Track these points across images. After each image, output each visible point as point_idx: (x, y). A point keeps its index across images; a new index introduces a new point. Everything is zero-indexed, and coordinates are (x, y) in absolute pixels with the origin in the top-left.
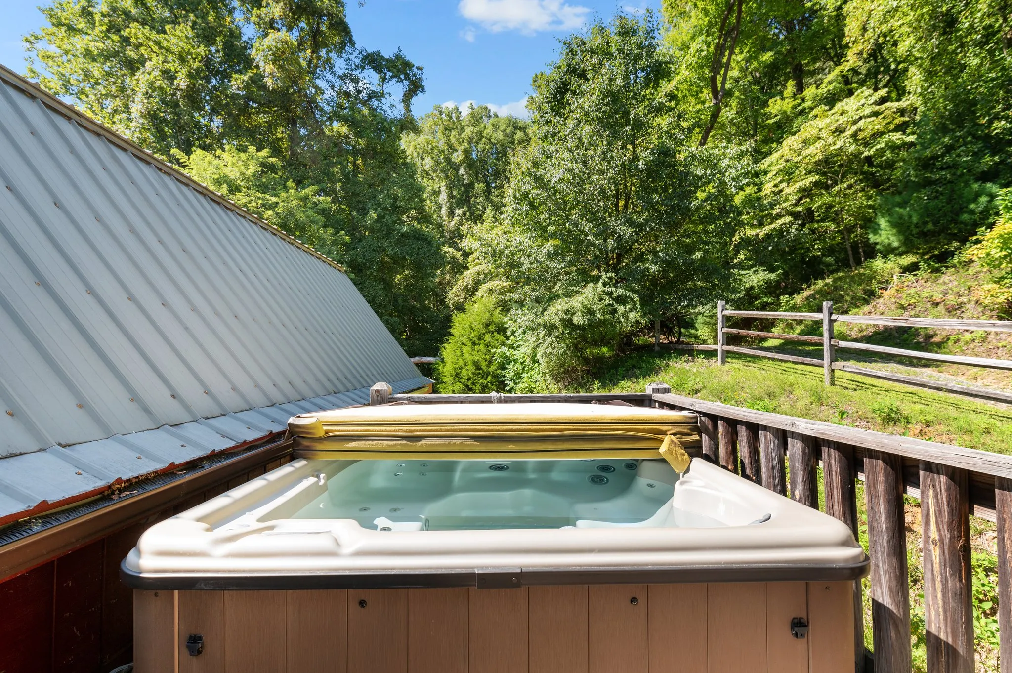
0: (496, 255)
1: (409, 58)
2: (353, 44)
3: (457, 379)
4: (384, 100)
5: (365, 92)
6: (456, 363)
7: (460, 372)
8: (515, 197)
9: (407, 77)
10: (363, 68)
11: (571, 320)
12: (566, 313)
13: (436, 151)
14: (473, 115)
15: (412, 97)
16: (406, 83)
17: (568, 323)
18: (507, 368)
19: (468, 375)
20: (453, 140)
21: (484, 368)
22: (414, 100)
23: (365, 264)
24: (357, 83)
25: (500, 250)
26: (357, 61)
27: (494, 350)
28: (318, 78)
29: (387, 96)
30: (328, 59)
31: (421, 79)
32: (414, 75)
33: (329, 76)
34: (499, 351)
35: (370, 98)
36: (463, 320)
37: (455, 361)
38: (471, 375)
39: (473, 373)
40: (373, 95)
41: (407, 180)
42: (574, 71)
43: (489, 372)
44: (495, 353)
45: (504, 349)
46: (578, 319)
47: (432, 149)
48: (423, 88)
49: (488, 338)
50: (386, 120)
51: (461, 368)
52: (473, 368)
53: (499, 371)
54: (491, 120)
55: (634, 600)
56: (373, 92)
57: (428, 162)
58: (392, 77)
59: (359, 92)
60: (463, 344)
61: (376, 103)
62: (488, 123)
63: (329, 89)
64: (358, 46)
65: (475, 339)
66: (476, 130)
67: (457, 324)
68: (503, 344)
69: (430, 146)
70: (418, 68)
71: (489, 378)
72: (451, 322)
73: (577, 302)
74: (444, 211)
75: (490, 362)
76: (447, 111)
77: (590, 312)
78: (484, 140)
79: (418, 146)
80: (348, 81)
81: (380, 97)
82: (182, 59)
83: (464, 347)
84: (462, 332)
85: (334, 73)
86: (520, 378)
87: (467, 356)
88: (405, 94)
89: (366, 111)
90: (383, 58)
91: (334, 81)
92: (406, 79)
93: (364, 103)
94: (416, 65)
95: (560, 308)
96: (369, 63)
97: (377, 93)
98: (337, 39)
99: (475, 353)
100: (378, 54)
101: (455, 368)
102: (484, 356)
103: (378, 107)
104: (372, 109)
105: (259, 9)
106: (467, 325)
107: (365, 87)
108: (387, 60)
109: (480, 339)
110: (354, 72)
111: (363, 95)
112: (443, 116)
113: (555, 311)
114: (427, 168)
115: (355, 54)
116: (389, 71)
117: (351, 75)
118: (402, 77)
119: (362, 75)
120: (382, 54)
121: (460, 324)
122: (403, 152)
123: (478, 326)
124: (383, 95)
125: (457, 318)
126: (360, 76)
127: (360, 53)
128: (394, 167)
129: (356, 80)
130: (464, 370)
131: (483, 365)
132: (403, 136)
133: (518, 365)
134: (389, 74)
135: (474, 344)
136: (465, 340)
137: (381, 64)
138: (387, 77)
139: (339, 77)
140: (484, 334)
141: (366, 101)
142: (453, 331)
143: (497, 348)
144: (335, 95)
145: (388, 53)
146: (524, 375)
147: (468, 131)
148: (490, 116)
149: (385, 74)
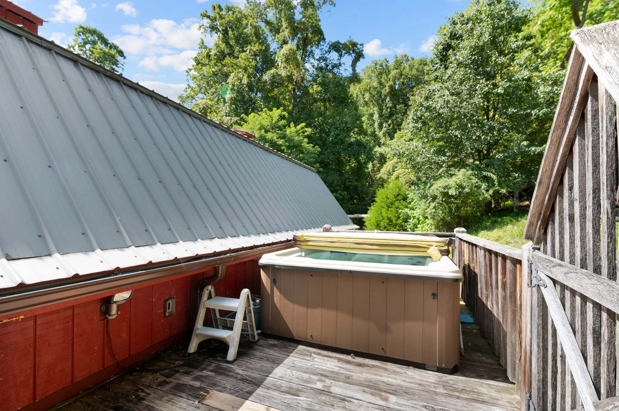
0: (400, 156)
1: (355, 40)
2: (324, 39)
3: (378, 227)
4: (341, 68)
5: (330, 65)
6: (378, 218)
7: (380, 224)
8: (413, 119)
9: (354, 51)
10: (330, 52)
11: (448, 192)
12: (445, 189)
13: (372, 89)
14: (396, 61)
15: (357, 62)
16: (353, 55)
17: (445, 195)
18: (408, 222)
19: (385, 225)
20: (383, 80)
21: (394, 221)
22: (358, 64)
23: (329, 162)
24: (327, 61)
25: (403, 152)
26: (327, 49)
27: (400, 211)
28: (306, 63)
29: (343, 65)
30: (312, 51)
31: (362, 50)
32: (359, 49)
33: (312, 60)
34: (404, 211)
35: (333, 67)
36: (382, 193)
37: (377, 217)
38: (386, 225)
39: (387, 224)
40: (335, 66)
41: (352, 111)
42: (454, 36)
43: (397, 224)
44: (401, 212)
45: (407, 210)
46: (452, 192)
47: (370, 88)
48: (363, 56)
49: (397, 203)
50: (341, 79)
51: (381, 221)
52: (387, 221)
53: (403, 223)
54: (409, 63)
55: (383, 282)
56: (335, 64)
57: (367, 96)
58: (345, 54)
59: (327, 66)
60: (382, 207)
61: (336, 70)
62: (406, 65)
63: (312, 67)
64: (327, 41)
65: (389, 204)
66: (398, 71)
67: (379, 195)
68: (407, 207)
69: (368, 86)
70: (360, 45)
71: (397, 227)
72: (375, 194)
73: (452, 181)
74: (376, 125)
75: (399, 218)
76: (380, 63)
77: (461, 187)
78: (403, 77)
79: (361, 88)
80: (321, 61)
81: (338, 66)
82: (245, 69)
83: (383, 209)
84: (382, 200)
85: (314, 58)
86: (417, 227)
87: (384, 214)
88: (353, 61)
89: (331, 75)
90: (340, 44)
91: (314, 63)
92: (353, 53)
93: (330, 71)
94: (359, 43)
95: (441, 185)
96: (333, 48)
97: (337, 64)
98: (316, 38)
99: (389, 212)
100: (338, 42)
101: (377, 221)
102: (394, 215)
103: (337, 72)
104: (334, 74)
105: (278, 34)
106: (385, 196)
107: (330, 62)
108: (343, 44)
109: (392, 204)
110: (325, 55)
111: (330, 67)
112: (378, 66)
113: (437, 187)
114: (366, 99)
115: (326, 45)
116: (344, 50)
117: (323, 57)
118: (351, 52)
119: (329, 56)
120: (340, 41)
121: (381, 195)
122: (351, 95)
123: (391, 197)
124: (340, 65)
125: (379, 192)
126: (328, 57)
127: (328, 44)
128: (346, 105)
129: (325, 60)
130: (382, 222)
131: (394, 219)
132: (352, 86)
133: (415, 220)
134: (344, 52)
135: (389, 207)
136: (383, 204)
137: (340, 47)
138: (343, 54)
139: (317, 60)
140: (395, 201)
141: (331, 70)
142: (376, 199)
143: (402, 209)
144: (314, 70)
145: (343, 40)
146: (419, 226)
147: (393, 73)
148: (408, 60)
149: (342, 52)
